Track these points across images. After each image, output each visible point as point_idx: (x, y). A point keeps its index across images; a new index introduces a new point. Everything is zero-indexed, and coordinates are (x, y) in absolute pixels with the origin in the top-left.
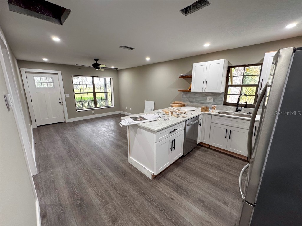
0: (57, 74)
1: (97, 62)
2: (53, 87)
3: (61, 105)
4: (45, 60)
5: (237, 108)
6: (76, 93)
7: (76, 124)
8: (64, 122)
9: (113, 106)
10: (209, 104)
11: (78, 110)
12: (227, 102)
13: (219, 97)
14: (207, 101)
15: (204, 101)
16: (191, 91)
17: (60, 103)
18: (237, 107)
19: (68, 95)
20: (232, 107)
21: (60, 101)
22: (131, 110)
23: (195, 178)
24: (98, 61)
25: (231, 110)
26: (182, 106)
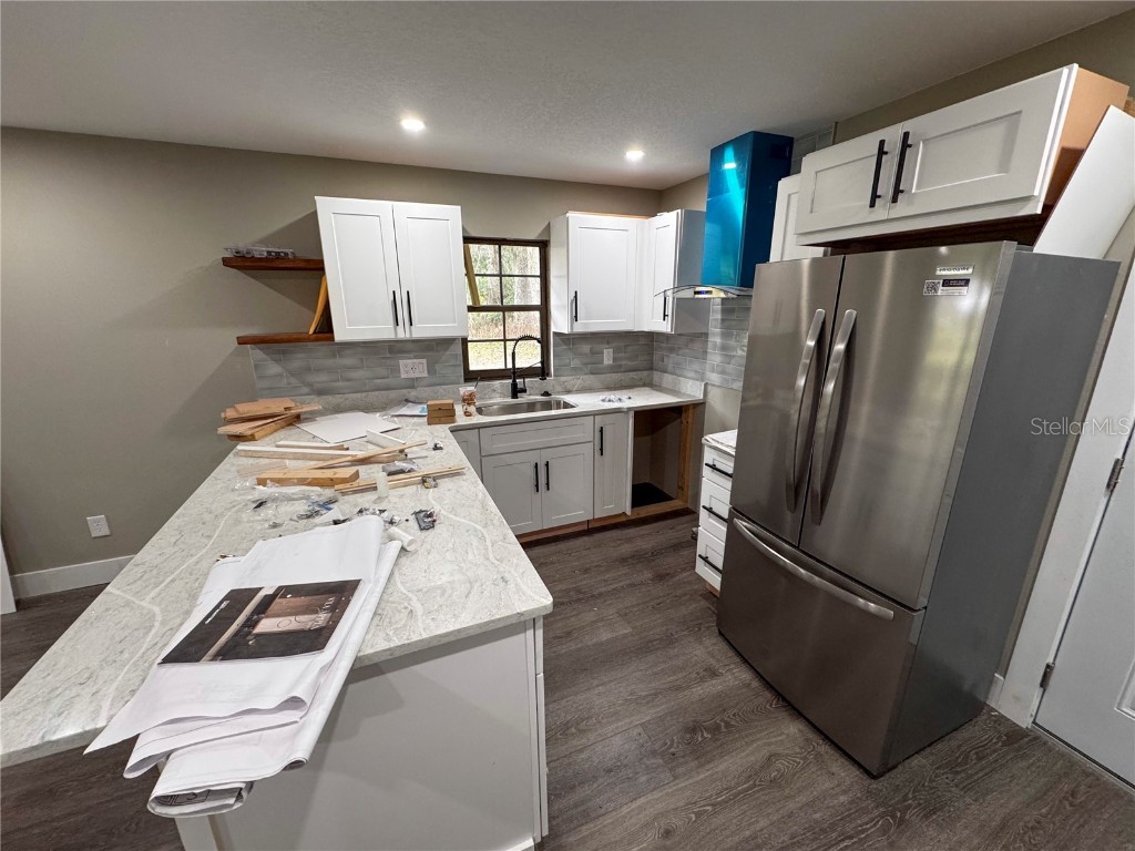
5: (514, 385)
10: (413, 387)
12: (473, 367)
13: (448, 353)
14: (403, 376)
15: (388, 377)
16: (333, 339)
18: (514, 381)
20: (497, 383)
23: (596, 682)
25: (494, 395)
26: (291, 424)
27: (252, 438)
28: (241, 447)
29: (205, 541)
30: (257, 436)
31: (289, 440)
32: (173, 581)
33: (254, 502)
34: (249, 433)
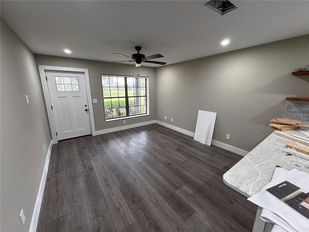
0: (84, 73)
1: (138, 52)
2: (78, 90)
3: (87, 113)
4: (68, 52)
6: (105, 98)
7: (105, 139)
8: (91, 135)
9: (148, 114)
11: (107, 119)
17: (86, 110)
19: (95, 101)
21: (86, 108)
22: (172, 121)
24: (140, 50)
26: (295, 129)
27: (280, 130)
28: (277, 132)
29: (270, 158)
30: (282, 130)
31: (295, 135)
32: (262, 165)
33: (287, 153)
34: (280, 128)
